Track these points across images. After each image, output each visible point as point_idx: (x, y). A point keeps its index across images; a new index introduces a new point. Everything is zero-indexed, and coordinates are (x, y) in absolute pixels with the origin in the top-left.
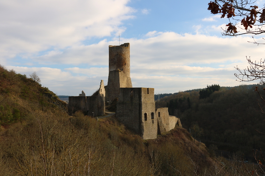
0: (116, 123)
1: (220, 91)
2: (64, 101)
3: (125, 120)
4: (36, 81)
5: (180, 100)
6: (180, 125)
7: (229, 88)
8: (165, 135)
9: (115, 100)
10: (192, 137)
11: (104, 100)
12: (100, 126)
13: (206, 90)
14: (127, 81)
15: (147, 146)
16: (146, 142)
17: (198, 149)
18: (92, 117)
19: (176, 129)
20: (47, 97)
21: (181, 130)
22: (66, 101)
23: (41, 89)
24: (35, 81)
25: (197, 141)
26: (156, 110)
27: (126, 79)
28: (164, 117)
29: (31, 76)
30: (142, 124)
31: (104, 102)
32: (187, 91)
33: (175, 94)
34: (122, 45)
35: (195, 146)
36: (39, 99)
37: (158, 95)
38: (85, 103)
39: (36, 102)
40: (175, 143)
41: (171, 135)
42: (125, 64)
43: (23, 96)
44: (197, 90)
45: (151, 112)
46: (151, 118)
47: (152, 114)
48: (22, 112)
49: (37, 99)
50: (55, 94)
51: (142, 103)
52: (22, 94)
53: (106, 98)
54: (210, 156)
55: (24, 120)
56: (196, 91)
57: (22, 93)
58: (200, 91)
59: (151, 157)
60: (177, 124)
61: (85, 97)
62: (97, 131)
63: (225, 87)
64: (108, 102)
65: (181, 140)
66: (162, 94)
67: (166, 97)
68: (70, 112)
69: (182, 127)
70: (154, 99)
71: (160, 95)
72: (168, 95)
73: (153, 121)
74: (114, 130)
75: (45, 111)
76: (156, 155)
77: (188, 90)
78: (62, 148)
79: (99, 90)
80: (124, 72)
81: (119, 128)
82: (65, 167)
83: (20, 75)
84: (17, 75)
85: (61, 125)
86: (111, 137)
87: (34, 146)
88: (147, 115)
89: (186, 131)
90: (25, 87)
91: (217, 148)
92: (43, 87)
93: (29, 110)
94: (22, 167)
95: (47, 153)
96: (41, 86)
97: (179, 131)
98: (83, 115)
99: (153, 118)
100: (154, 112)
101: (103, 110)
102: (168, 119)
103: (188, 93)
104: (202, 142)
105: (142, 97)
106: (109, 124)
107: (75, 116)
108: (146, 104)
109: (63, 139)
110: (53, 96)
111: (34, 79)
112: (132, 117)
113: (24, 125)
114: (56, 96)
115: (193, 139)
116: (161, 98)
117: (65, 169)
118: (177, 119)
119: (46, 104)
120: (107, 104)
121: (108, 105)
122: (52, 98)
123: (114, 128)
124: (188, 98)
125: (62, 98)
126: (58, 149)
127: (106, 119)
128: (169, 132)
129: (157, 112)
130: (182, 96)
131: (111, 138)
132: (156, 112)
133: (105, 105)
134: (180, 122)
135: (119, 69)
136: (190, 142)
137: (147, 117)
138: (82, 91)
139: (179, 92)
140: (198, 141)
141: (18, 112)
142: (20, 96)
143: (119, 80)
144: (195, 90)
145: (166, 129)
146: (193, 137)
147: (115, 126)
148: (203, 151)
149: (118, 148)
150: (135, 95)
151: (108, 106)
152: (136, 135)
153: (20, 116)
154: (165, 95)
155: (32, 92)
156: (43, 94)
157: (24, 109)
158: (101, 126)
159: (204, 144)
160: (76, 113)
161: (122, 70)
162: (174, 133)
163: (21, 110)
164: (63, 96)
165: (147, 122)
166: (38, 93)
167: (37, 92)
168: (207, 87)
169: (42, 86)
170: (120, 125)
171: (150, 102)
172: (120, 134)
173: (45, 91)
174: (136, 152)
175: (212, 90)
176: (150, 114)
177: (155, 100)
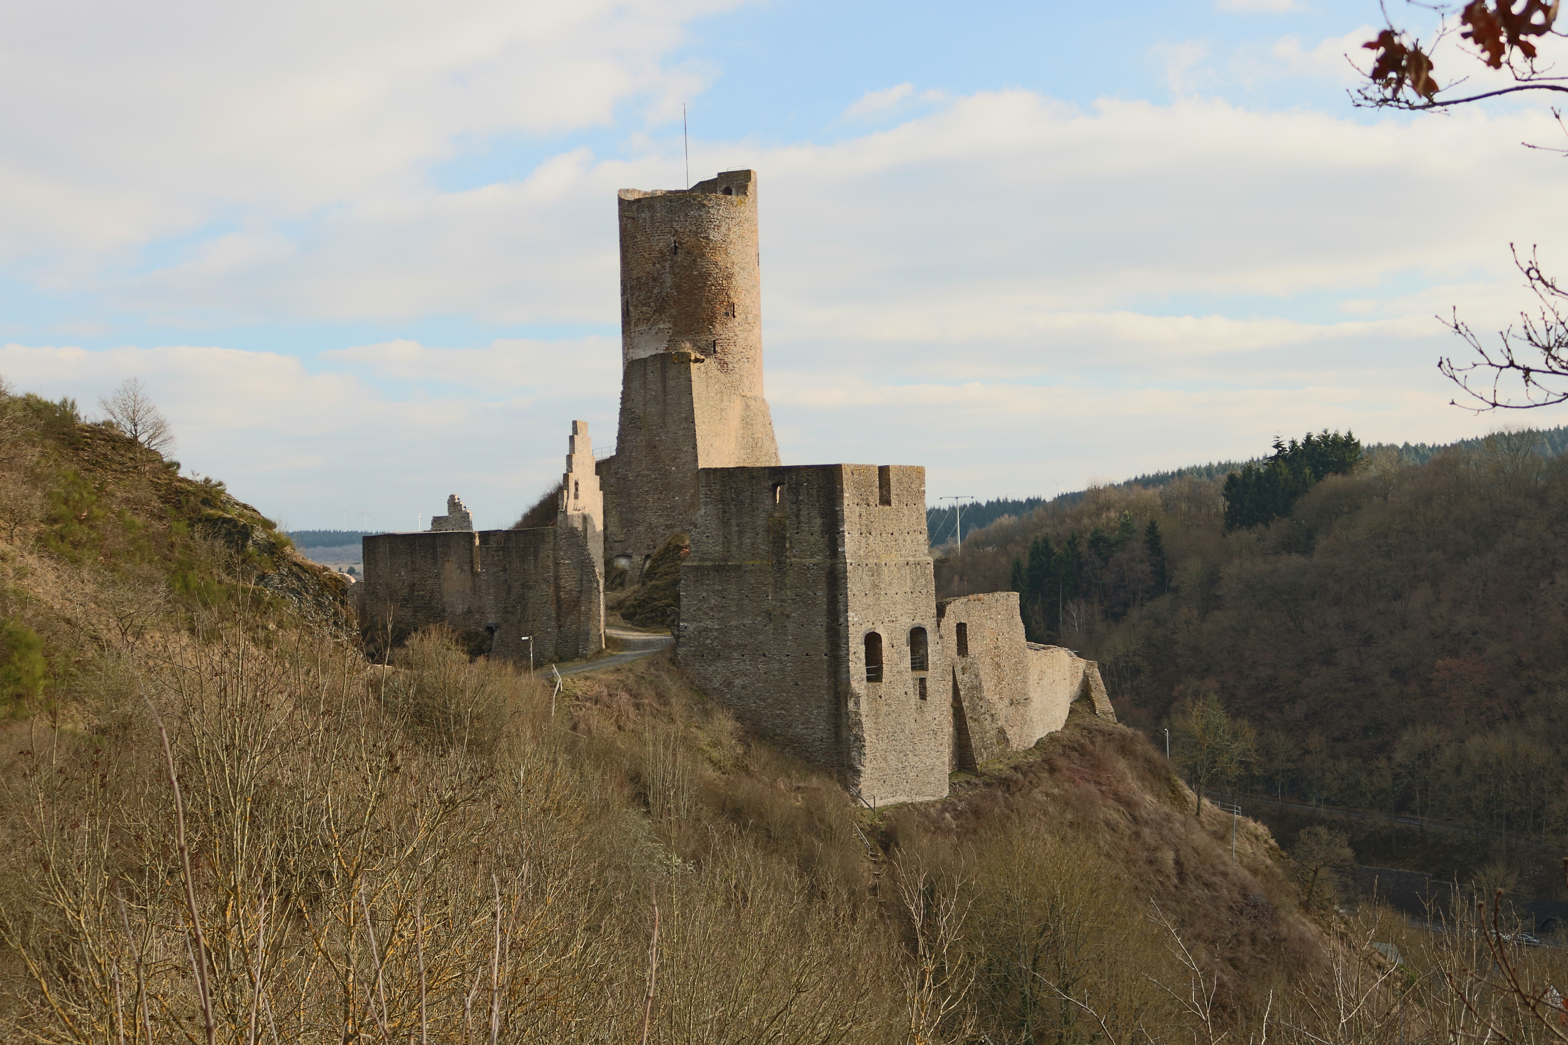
0: (678, 703)
1: (1361, 476)
2: (334, 569)
3: (737, 682)
4: (142, 439)
5: (1098, 541)
6: (1103, 703)
7: (1419, 451)
8: (1008, 772)
9: (672, 552)
10: (1181, 783)
11: (596, 550)
12: (575, 728)
13: (1268, 472)
14: (747, 422)
15: (886, 849)
16: (883, 825)
17: (1226, 858)
18: (521, 666)
19: (1077, 734)
20: (220, 543)
21: (1109, 736)
22: (345, 569)
23: (179, 492)
24: (133, 442)
25: (1216, 809)
26: (941, 612)
27: (735, 409)
28: (996, 652)
29: (112, 407)
30: (851, 705)
31: (600, 569)
32: (1145, 482)
33: (1066, 500)
34: (705, 187)
35: (1200, 838)
36: (165, 558)
37: (953, 509)
38: (474, 574)
39: (150, 581)
40: (1071, 825)
41: (1045, 775)
42: (731, 312)
43: (62, 538)
44: (1209, 470)
45: (906, 623)
46: (907, 662)
47: (917, 636)
48: (56, 649)
49: (150, 562)
50: (268, 525)
51: (849, 568)
52: (57, 527)
53: (606, 539)
54: (1306, 907)
55: (75, 699)
56: (1205, 478)
57: (52, 520)
58: (1232, 478)
59: (910, 919)
60: (1084, 696)
61: (471, 536)
62: (555, 761)
63: (1393, 447)
64: (623, 563)
65: (1111, 802)
66: (976, 507)
67: (1006, 520)
68: (373, 640)
69: (1113, 719)
70: (923, 538)
71: (963, 508)
72: (1015, 507)
73: (922, 681)
74: (666, 748)
75: (212, 636)
76: (949, 905)
77: (1151, 472)
78: (328, 875)
79: (563, 488)
80: (723, 365)
81: (701, 734)
82: (347, 1001)
83: (39, 401)
84: (14, 400)
85: (316, 725)
86: (646, 795)
87: (141, 871)
88: (885, 643)
89: (1144, 747)
90: (73, 483)
91: (1348, 852)
92: (190, 477)
93: (104, 635)
94: (64, 1007)
95: (229, 914)
96: (174, 474)
97: (1093, 743)
98: (458, 655)
99: (919, 663)
100: (929, 624)
101: (591, 616)
102: (1021, 667)
103: (1151, 492)
104: (1246, 813)
105: (846, 527)
106: (632, 711)
107: (409, 665)
108: (876, 571)
109: (328, 820)
110: (259, 534)
111: (126, 429)
112: (780, 661)
113: (74, 734)
114: (277, 537)
115: (1190, 794)
116: (974, 532)
117: (347, 1012)
118: (1082, 663)
119: (216, 587)
120: (615, 578)
121: (622, 584)
122: (251, 549)
123: (668, 735)
124: (1153, 526)
125: (320, 549)
126: (298, 885)
127: (612, 677)
128: (1028, 752)
129: (950, 622)
130: (1112, 514)
131: (646, 804)
132: (944, 621)
133: (606, 588)
134: (1103, 688)
135: (687, 347)
136: (1168, 818)
137: (885, 653)
138: (452, 497)
139: (1090, 491)
140: (1222, 807)
141: (29, 647)
142: (39, 539)
143: (690, 419)
144: (1196, 471)
145: (1010, 734)
146: (1189, 783)
147: (672, 720)
148: (1255, 872)
149: (698, 865)
150: (798, 516)
151: (619, 595)
152: (815, 781)
153: (45, 676)
154: (999, 508)
155: (120, 515)
156: (191, 525)
157: (67, 627)
158: (582, 726)
159: (1262, 829)
160: (413, 641)
161: (710, 349)
162: (1062, 762)
163: (47, 634)
164: (327, 534)
165: (883, 688)
166: (161, 518)
167: (152, 515)
168: (1274, 452)
169: (182, 473)
170: (707, 713)
171: (902, 560)
172: (710, 773)
173: (206, 502)
174: (815, 893)
175: (1307, 471)
176: (904, 638)
177: (931, 546)
